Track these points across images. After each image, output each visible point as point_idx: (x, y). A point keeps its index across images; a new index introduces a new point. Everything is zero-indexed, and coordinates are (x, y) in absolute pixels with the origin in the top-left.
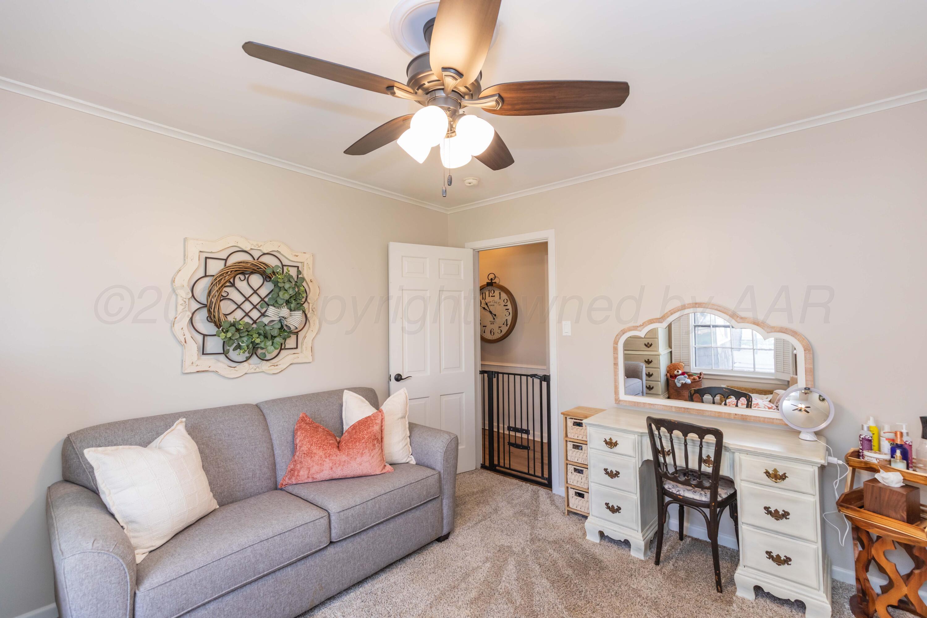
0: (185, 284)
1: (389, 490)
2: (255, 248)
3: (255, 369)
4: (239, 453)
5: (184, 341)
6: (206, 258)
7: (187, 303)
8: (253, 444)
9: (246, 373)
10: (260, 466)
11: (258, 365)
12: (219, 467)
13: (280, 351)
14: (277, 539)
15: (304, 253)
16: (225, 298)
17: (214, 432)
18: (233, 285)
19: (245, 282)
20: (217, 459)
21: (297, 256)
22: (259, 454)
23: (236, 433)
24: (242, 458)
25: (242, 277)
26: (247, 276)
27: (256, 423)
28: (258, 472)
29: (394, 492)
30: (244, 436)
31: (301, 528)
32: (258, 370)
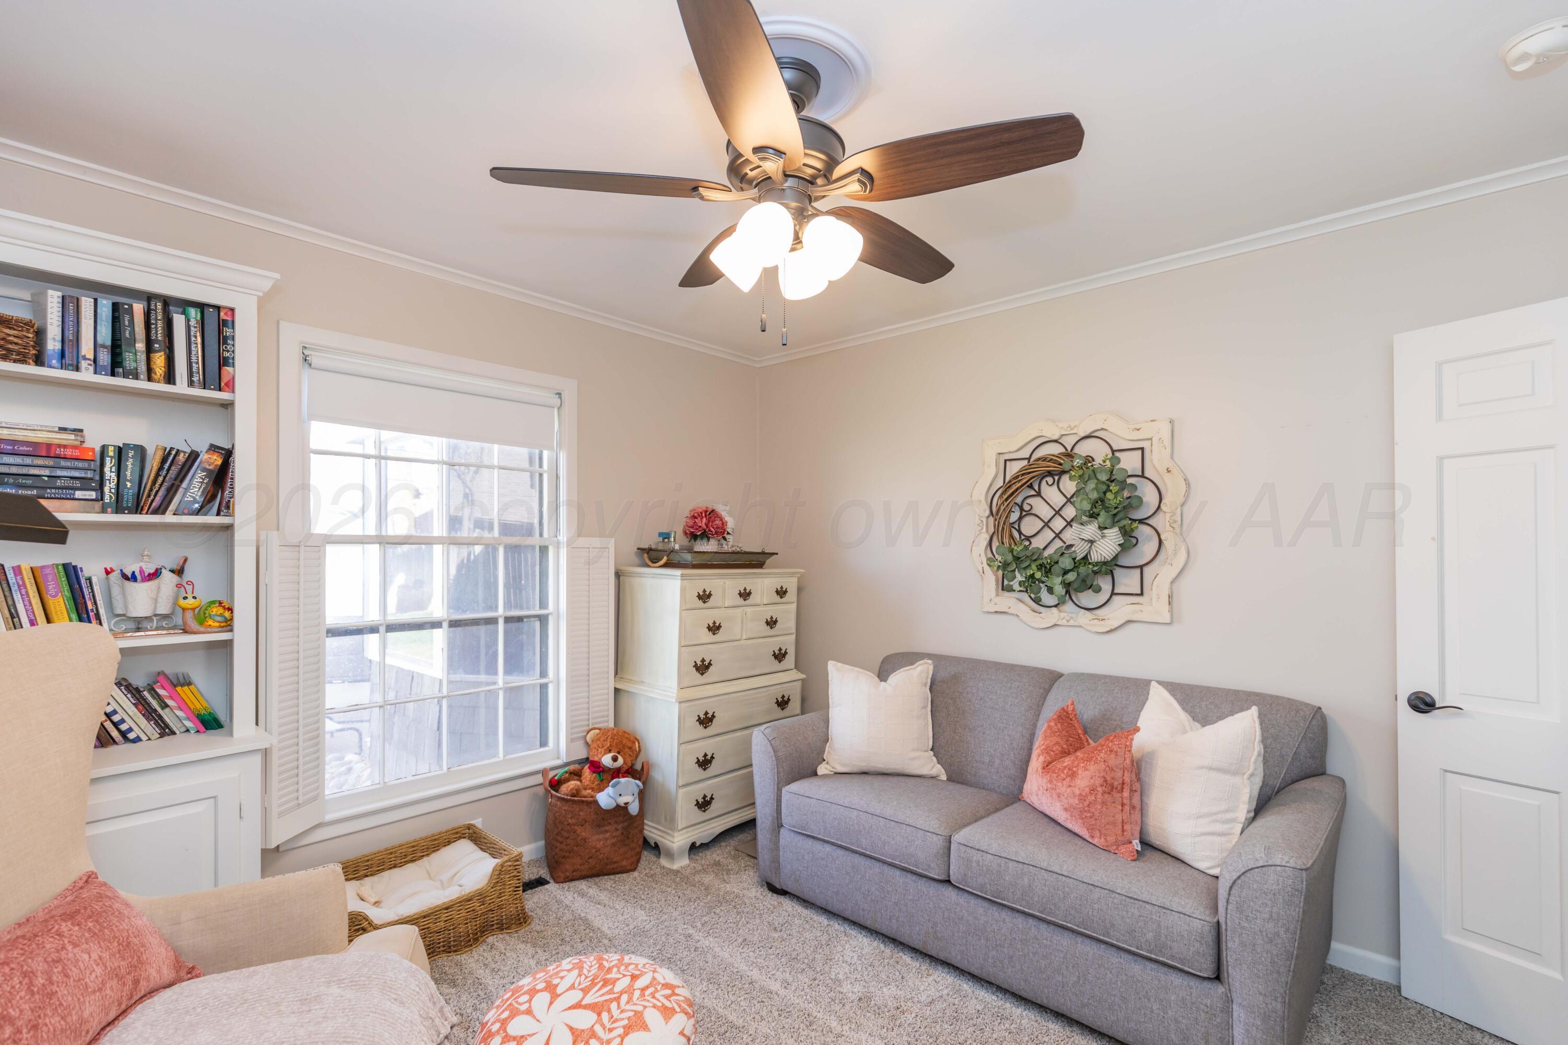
0: (983, 498)
1: (1059, 871)
2: (1067, 433)
3: (1068, 621)
4: (982, 726)
5: (981, 572)
6: (1006, 461)
7: (985, 523)
8: (1005, 721)
9: (1055, 625)
10: (1003, 755)
11: (1073, 615)
12: (955, 733)
13: (1111, 597)
14: (882, 821)
15: (1155, 420)
16: (1029, 513)
17: (969, 689)
18: (1039, 494)
19: (1055, 486)
20: (957, 722)
21: (1138, 430)
22: (1006, 737)
23: (991, 699)
24: (984, 733)
25: (1050, 480)
26: (1056, 478)
27: (1024, 696)
28: (997, 761)
29: (1067, 880)
30: (997, 707)
31: (909, 829)
32: (1072, 622)
